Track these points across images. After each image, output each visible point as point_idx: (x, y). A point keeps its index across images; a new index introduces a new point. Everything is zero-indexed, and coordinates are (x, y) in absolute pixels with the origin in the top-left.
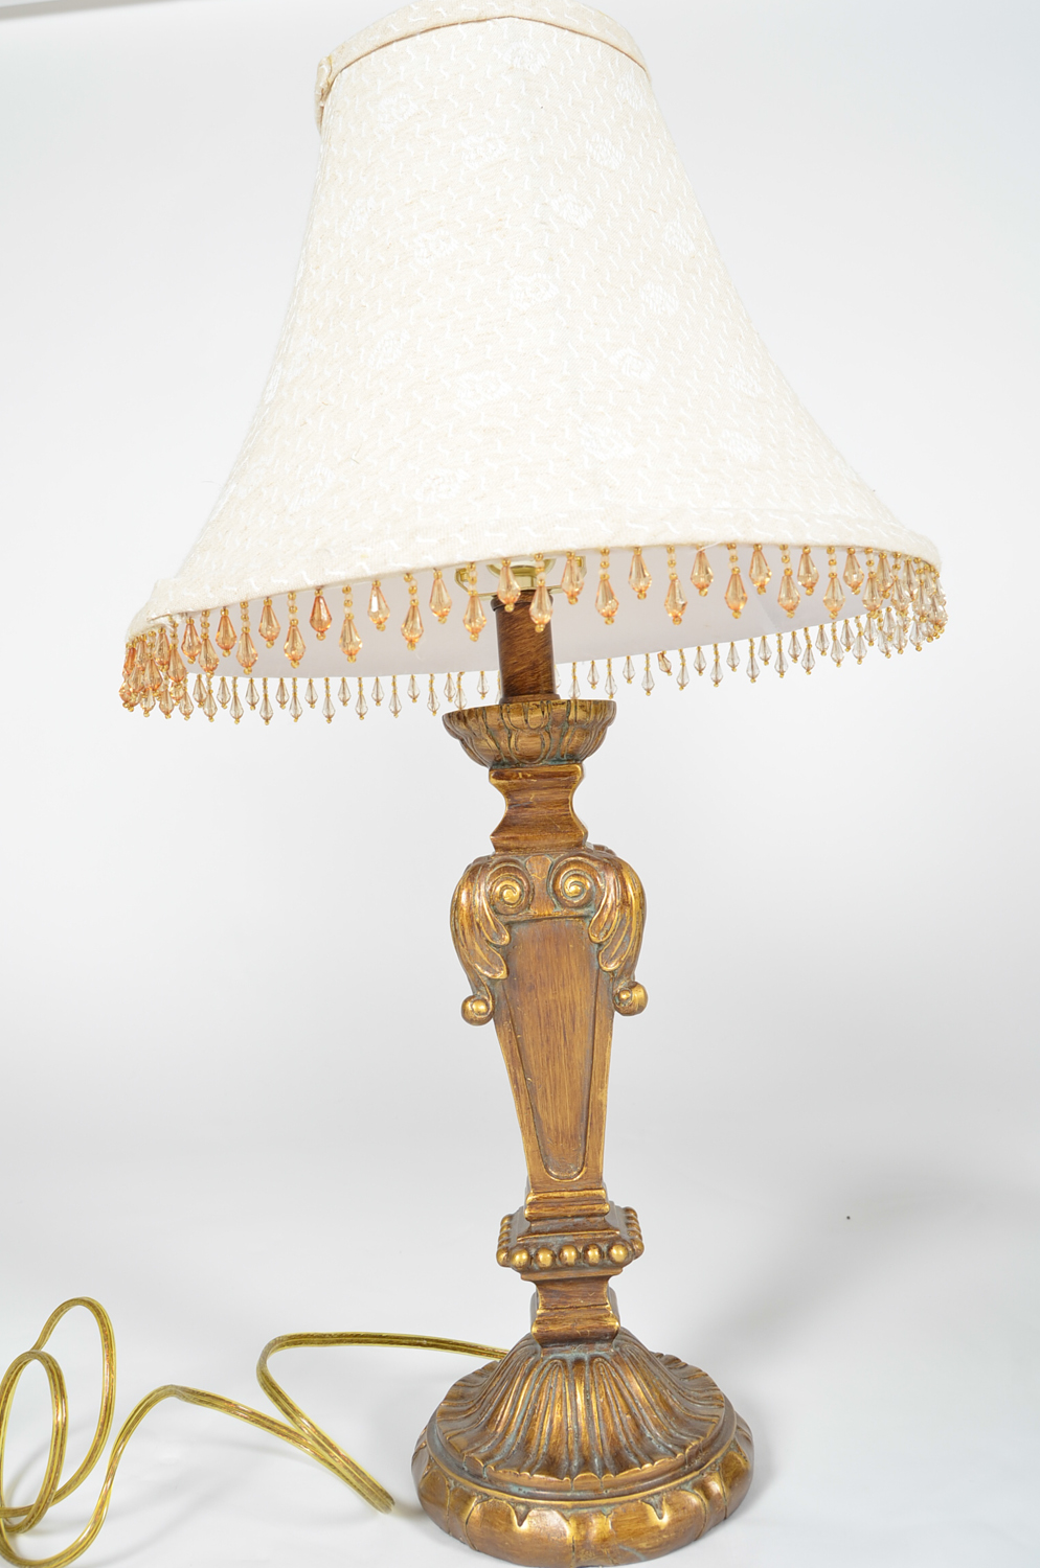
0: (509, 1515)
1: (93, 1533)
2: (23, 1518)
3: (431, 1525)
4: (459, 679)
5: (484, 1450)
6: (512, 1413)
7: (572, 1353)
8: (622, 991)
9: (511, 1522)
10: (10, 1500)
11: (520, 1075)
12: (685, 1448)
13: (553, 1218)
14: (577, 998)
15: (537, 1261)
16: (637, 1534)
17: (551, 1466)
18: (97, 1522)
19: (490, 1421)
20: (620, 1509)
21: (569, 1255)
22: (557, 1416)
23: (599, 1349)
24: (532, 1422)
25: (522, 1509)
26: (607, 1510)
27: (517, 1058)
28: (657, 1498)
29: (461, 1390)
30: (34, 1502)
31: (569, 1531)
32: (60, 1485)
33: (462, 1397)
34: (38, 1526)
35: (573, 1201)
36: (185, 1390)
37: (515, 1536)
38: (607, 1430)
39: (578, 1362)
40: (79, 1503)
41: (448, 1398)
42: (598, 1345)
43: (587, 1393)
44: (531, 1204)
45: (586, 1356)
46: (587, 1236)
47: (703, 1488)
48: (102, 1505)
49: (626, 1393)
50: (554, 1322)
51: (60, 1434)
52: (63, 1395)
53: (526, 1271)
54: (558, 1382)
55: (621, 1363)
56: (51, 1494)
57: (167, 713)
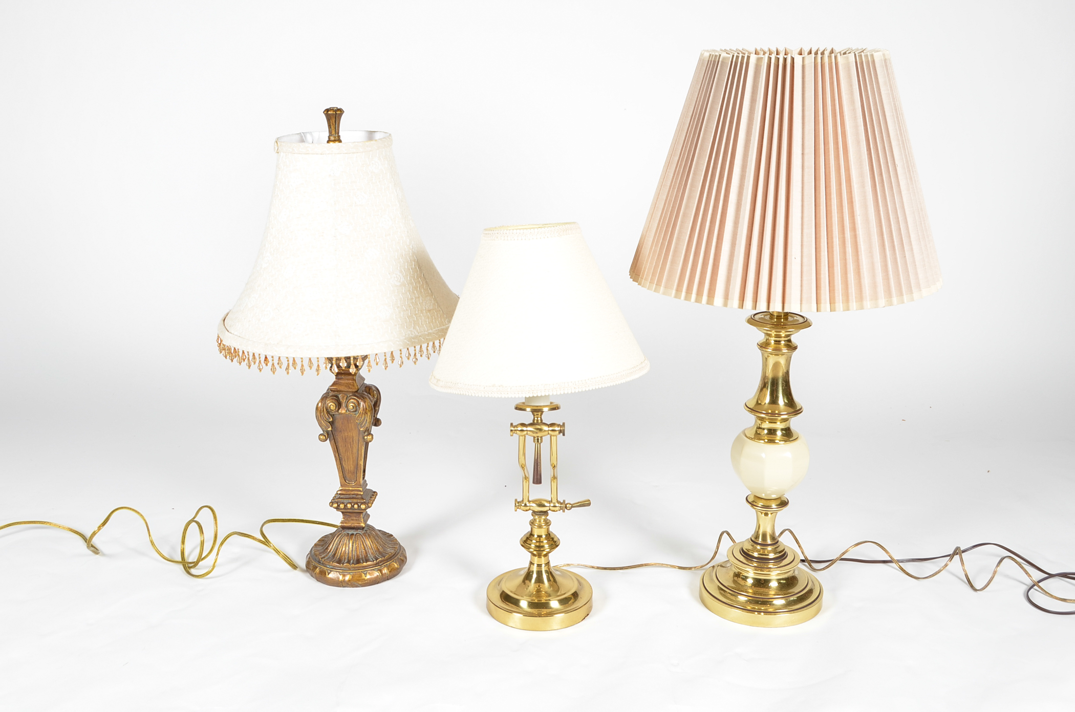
0: (326, 573)
1: (213, 569)
2: (192, 565)
3: (308, 574)
5: (323, 556)
6: (332, 547)
7: (351, 532)
8: (366, 436)
9: (326, 574)
10: (188, 559)
11: (337, 455)
12: (377, 560)
13: (347, 494)
14: (354, 435)
15: (347, 507)
16: (359, 580)
17: (339, 561)
18: (214, 566)
19: (327, 548)
20: (355, 573)
21: (349, 506)
22: (344, 549)
23: (359, 532)
24: (337, 549)
25: (329, 571)
26: (351, 573)
27: (336, 450)
28: (366, 572)
29: (323, 538)
30: (195, 560)
31: (341, 578)
32: (203, 557)
33: (323, 541)
34: (196, 567)
35: (352, 490)
36: (239, 533)
37: (327, 578)
38: (357, 554)
39: (352, 534)
40: (209, 562)
41: (319, 541)
42: (359, 530)
43: (353, 543)
44: (340, 490)
45: (355, 533)
46: (355, 501)
47: (381, 571)
48: (215, 562)
49: (365, 544)
50: (346, 523)
51: (202, 543)
52: (203, 533)
53: (338, 508)
54: (346, 540)
55: (365, 536)
56: (200, 559)
57: (232, 361)
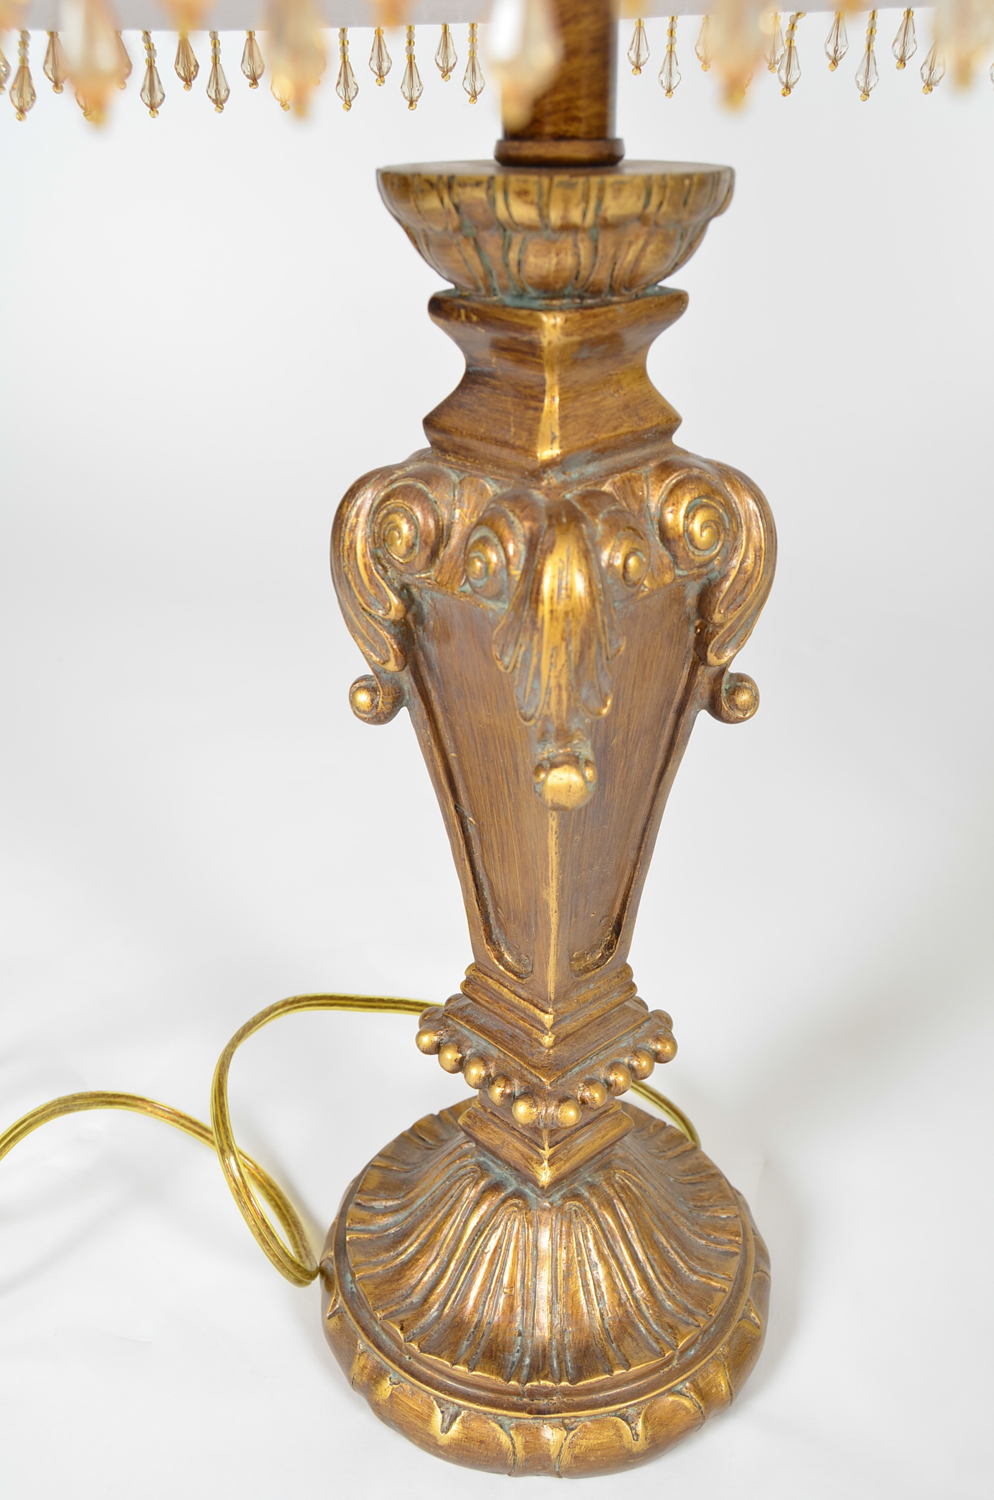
4: (793, 26)
